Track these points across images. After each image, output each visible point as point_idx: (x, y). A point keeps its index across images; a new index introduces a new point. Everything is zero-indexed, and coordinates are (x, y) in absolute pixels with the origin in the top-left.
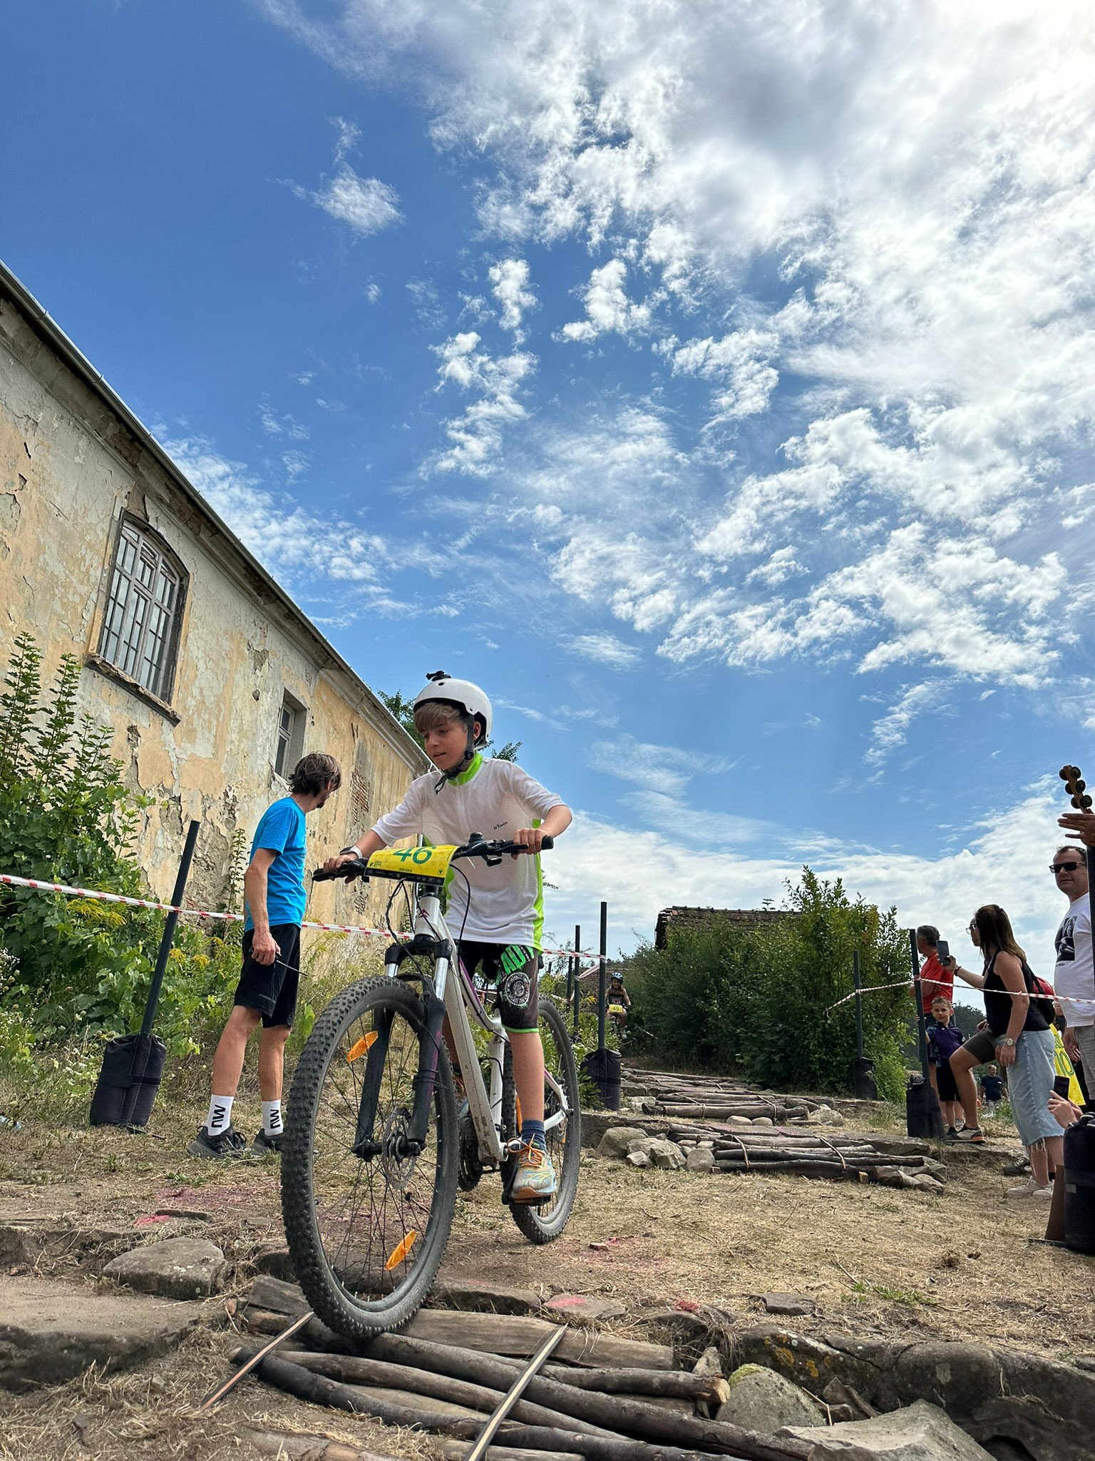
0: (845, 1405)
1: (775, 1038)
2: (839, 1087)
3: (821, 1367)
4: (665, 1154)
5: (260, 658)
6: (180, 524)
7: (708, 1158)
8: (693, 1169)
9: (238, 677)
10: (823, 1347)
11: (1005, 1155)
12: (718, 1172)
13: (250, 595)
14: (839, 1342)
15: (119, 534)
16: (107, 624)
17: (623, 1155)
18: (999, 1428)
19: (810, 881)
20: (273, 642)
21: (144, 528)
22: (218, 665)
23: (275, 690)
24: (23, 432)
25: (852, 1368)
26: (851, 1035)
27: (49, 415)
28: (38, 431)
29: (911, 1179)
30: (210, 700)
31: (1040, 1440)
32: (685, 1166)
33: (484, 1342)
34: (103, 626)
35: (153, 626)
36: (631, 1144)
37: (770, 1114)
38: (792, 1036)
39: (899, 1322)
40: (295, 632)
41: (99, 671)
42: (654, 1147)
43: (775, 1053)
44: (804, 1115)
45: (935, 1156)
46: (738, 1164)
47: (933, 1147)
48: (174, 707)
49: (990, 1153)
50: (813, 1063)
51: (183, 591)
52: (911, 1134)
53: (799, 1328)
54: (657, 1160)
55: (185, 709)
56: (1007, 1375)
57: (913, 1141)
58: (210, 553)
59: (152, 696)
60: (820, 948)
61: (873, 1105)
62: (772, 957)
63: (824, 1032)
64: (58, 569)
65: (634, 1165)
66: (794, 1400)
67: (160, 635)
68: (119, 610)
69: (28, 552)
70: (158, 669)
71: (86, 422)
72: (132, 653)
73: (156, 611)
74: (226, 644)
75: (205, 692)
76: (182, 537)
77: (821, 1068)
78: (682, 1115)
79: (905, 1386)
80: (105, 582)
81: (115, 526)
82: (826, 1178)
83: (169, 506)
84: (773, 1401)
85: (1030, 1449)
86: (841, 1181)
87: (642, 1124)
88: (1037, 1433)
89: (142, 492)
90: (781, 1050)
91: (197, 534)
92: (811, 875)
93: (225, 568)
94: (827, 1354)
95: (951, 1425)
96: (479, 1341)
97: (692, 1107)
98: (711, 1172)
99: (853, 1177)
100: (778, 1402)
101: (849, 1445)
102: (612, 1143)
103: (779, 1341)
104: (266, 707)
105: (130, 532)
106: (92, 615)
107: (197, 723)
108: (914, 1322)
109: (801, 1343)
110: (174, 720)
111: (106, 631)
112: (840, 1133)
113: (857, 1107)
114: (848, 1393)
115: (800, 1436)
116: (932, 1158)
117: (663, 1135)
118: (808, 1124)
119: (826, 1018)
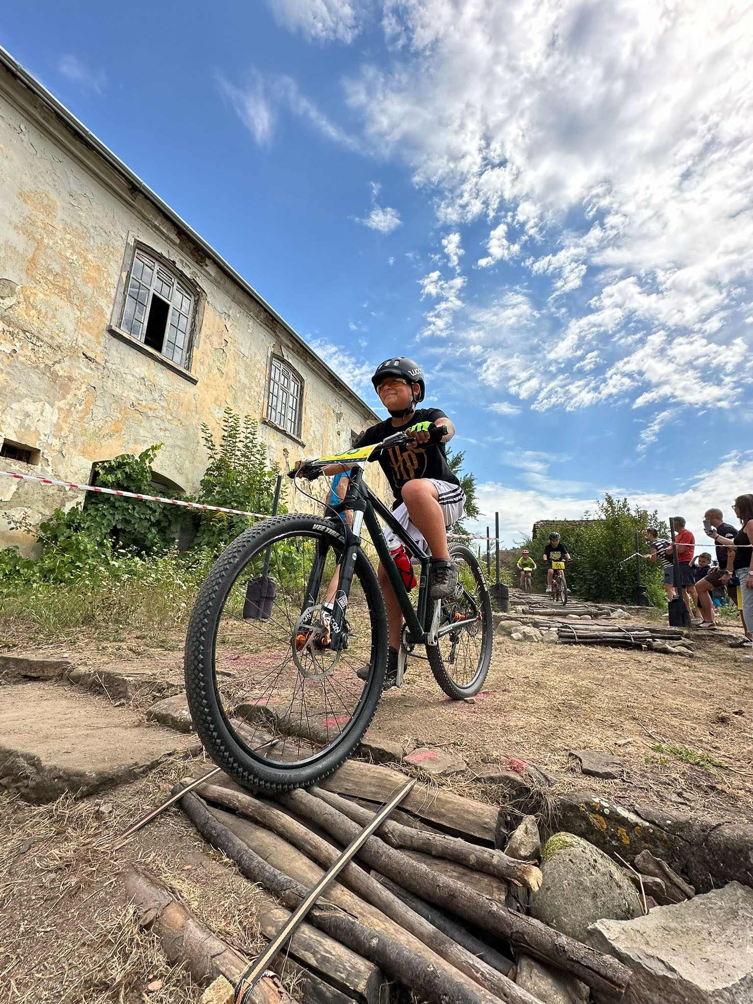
0: (658, 880)
1: (592, 577)
2: (627, 600)
3: (632, 835)
4: (532, 634)
5: (339, 416)
6: (299, 358)
7: (555, 637)
8: (547, 642)
9: (330, 425)
10: (633, 817)
11: (731, 636)
12: (560, 644)
13: (332, 388)
14: (647, 814)
15: (271, 364)
16: (270, 404)
17: (509, 634)
19: (610, 501)
20: (345, 409)
21: (283, 361)
22: (320, 420)
23: (347, 430)
24: (223, 320)
25: (662, 840)
26: (634, 575)
27: (235, 311)
28: (231, 319)
29: (673, 649)
30: (318, 436)
32: (542, 641)
34: (268, 405)
35: (290, 404)
36: (513, 629)
37: (590, 614)
38: (601, 576)
39: (698, 787)
40: (354, 404)
41: (268, 425)
42: (525, 631)
43: (593, 585)
44: (608, 614)
45: (687, 636)
46: (572, 640)
47: (685, 632)
48: (303, 440)
49: (721, 635)
50: (612, 588)
51: (302, 388)
52: (671, 624)
53: (610, 794)
54: (526, 637)
55: (308, 440)
57: (673, 628)
58: (314, 370)
59: (292, 435)
60: (616, 533)
61: (647, 609)
62: (590, 539)
63: (619, 574)
64: (245, 381)
65: (514, 639)
66: (607, 878)
67: (294, 408)
68: (275, 398)
69: (232, 374)
70: (295, 424)
71: (251, 313)
72: (282, 417)
73: (291, 397)
74: (323, 411)
75: (316, 433)
76: (300, 364)
77: (617, 591)
78: (541, 614)
79: (716, 863)
80: (267, 386)
81: (269, 360)
82: (622, 647)
83: (292, 350)
84: (587, 881)
86: (631, 649)
87: (520, 619)
89: (280, 344)
90: (595, 583)
91: (306, 361)
92: (610, 497)
93: (320, 376)
94: (637, 824)
97: (548, 610)
98: (556, 643)
99: (638, 647)
100: (591, 882)
101: (672, 970)
102: (503, 628)
103: (593, 808)
104: (344, 438)
105: (276, 363)
106: (263, 400)
107: (314, 447)
108: (713, 788)
109: (612, 812)
110: (303, 446)
111: (270, 408)
112: (630, 624)
113: (638, 610)
114: (659, 865)
115: (615, 944)
116: (685, 637)
117: (530, 624)
118: (611, 619)
119: (620, 567)
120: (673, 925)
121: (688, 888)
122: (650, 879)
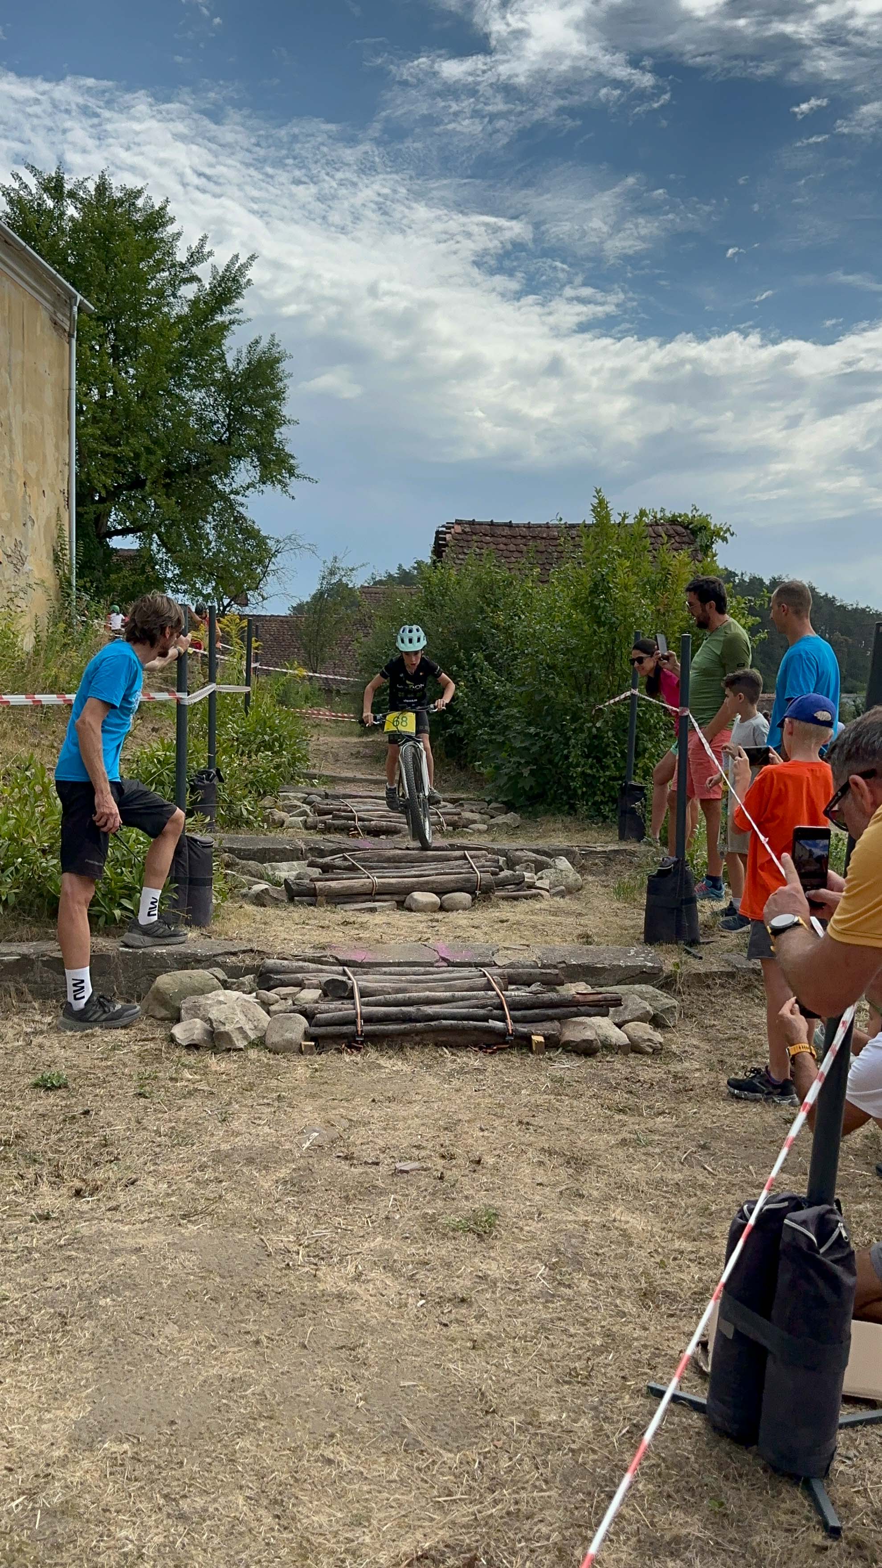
4: (227, 1028)
17: (169, 1024)
32: (260, 1043)
37: (471, 887)
42: (219, 1011)
45: (667, 984)
47: (668, 967)
54: (214, 1037)
57: (643, 955)
63: (591, 738)
65: (178, 1045)
87: (220, 959)
98: (300, 1051)
99: (524, 1042)
113: (609, 857)
116: (660, 988)
117: (248, 979)
118: (526, 897)
119: (594, 719)
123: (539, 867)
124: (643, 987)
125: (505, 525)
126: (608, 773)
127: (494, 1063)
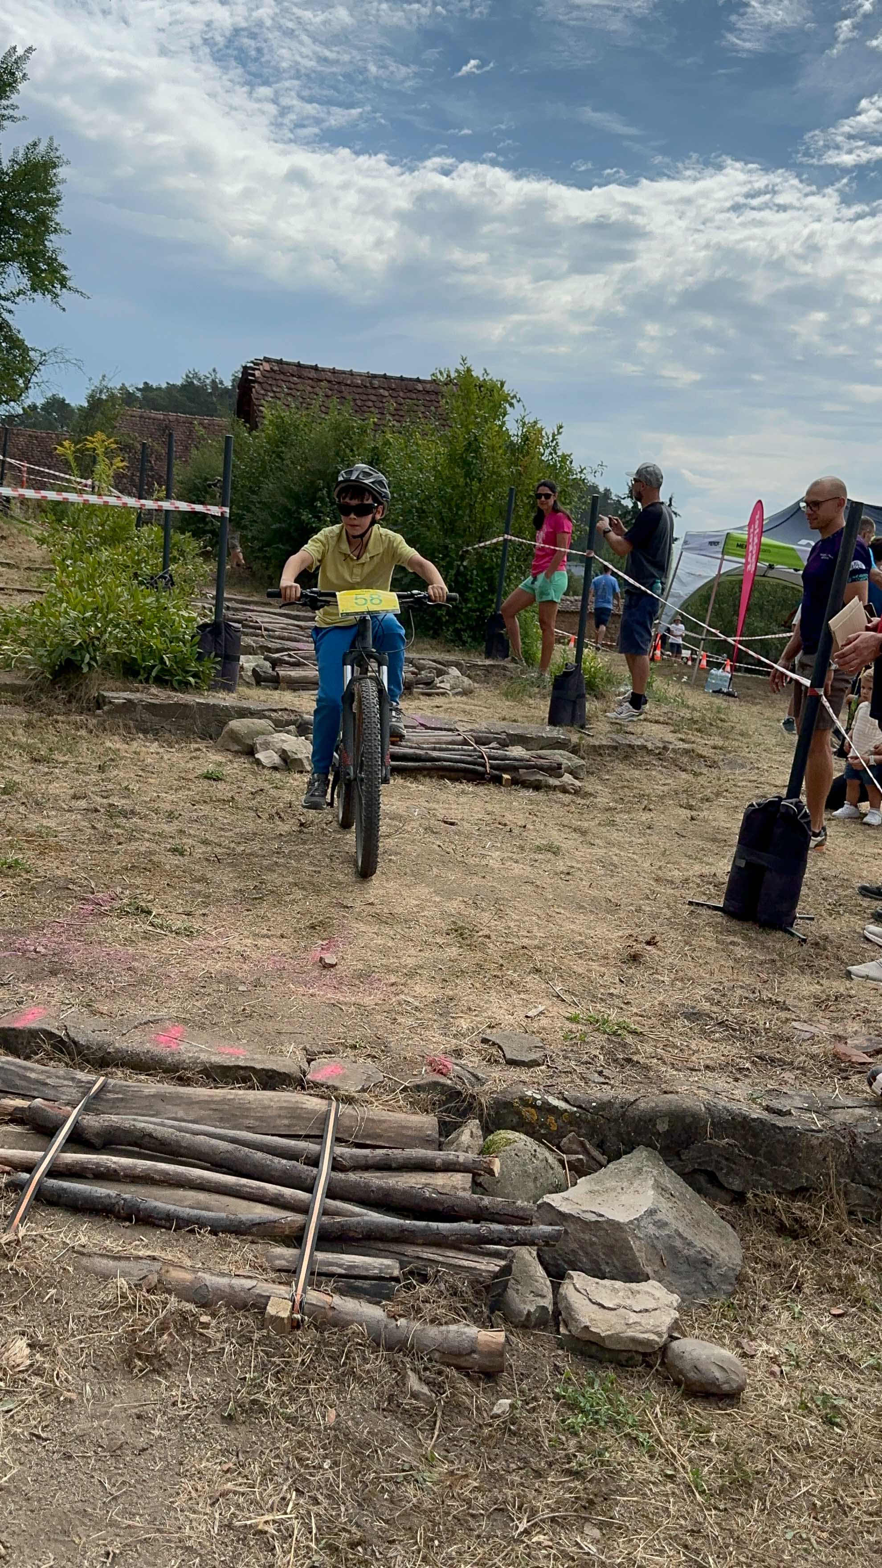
0: (581, 1156)
3: (560, 1121)
4: (299, 756)
10: (562, 1105)
14: (577, 1098)
17: (250, 752)
18: (699, 1164)
25: (587, 1122)
29: (551, 780)
31: (731, 1171)
33: (257, 1123)
36: (257, 740)
42: (286, 747)
44: (433, 683)
45: (575, 750)
47: (575, 738)
52: (552, 721)
53: (539, 1084)
54: (290, 763)
56: (713, 1123)
57: (553, 731)
61: (505, 668)
65: (264, 767)
66: (544, 1163)
79: (629, 1133)
82: (469, 782)
84: (529, 1168)
85: (722, 1178)
86: (483, 784)
87: (266, 713)
88: (728, 1167)
94: (566, 1111)
95: (667, 1169)
96: (251, 1122)
100: (532, 1169)
101: (601, 1216)
102: (234, 736)
103: (526, 1102)
109: (546, 1103)
114: (582, 1144)
115: (560, 1209)
116: (572, 752)
117: (292, 728)
118: (438, 694)
119: (462, 558)
120: (596, 1188)
121: (603, 1159)
122: (573, 1157)
123: (440, 673)
124: (561, 752)
125: (311, 367)
126: (469, 605)
127: (481, 790)
